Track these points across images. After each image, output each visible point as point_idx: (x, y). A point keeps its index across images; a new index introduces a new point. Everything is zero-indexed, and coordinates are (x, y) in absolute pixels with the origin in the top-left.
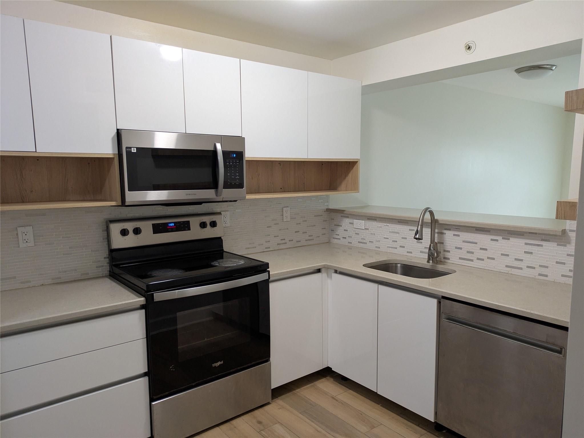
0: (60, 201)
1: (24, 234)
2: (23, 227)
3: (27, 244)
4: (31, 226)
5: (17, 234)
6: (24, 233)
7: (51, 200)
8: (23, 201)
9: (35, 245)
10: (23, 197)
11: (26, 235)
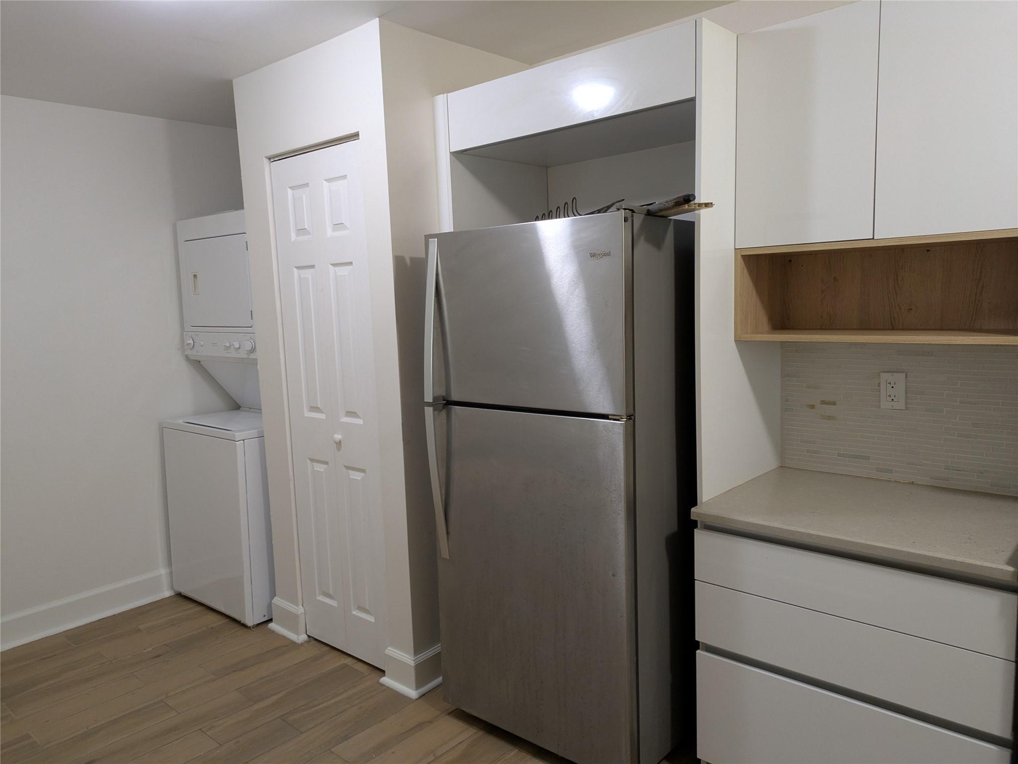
0: (960, 330)
1: (889, 386)
2: (890, 374)
3: (893, 403)
4: (903, 372)
5: (879, 385)
6: (890, 383)
7: (943, 327)
8: (893, 327)
9: (907, 408)
10: (894, 318)
11: (893, 387)
